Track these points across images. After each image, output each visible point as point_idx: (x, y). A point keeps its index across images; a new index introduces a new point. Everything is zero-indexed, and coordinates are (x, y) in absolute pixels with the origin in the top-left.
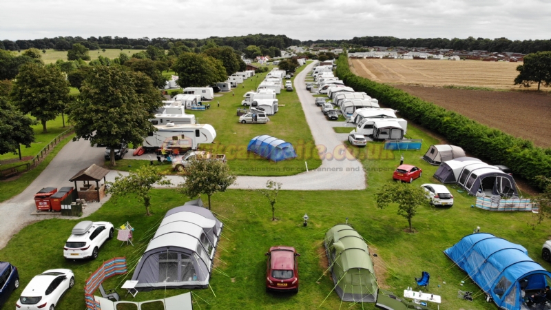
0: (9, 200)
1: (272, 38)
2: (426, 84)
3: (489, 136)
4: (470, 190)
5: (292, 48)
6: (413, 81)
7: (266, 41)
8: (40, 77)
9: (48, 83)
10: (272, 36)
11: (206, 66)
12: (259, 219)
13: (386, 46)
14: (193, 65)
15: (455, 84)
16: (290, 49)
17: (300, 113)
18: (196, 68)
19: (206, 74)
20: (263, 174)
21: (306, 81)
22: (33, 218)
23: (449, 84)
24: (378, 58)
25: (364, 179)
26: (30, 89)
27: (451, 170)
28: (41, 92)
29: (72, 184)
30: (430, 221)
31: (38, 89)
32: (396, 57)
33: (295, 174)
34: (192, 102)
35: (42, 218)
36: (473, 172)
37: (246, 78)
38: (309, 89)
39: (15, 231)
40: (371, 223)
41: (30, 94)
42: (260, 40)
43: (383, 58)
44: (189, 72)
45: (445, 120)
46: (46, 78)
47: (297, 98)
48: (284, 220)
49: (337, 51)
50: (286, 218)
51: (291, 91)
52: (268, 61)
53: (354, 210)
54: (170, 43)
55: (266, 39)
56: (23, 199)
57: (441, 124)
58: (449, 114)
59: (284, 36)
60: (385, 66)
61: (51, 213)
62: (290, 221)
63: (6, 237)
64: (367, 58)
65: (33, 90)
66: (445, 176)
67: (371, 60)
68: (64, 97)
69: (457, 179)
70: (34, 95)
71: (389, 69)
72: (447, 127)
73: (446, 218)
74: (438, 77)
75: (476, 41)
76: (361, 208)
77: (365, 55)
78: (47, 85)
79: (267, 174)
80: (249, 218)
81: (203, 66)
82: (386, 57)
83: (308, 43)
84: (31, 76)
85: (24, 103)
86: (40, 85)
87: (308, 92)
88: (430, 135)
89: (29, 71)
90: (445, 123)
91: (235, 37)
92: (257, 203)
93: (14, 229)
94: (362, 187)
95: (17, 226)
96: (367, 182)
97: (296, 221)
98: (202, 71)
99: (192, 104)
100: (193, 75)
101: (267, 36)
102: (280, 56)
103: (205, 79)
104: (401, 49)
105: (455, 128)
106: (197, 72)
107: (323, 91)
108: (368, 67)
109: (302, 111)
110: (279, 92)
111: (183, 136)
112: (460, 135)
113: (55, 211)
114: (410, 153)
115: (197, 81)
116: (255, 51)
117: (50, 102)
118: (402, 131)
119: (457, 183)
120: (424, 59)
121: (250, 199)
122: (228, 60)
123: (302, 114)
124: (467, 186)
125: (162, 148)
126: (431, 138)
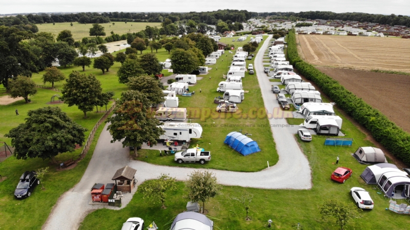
0: (72, 189)
1: (237, 13)
2: (357, 67)
3: (403, 140)
4: (386, 192)
5: (251, 20)
6: (347, 65)
7: (231, 16)
8: (82, 82)
9: (88, 86)
10: (236, 11)
11: (191, 59)
12: (237, 219)
13: (325, 19)
14: (183, 58)
15: (380, 68)
16: (250, 22)
17: (260, 102)
18: (184, 61)
19: (191, 64)
20: (237, 169)
21: (264, 62)
22: (91, 208)
23: (376, 68)
24: (319, 34)
25: (310, 178)
26: (76, 90)
27: (373, 175)
28: (84, 92)
29: (114, 182)
30: (356, 224)
31: (81, 90)
32: (333, 33)
33: (260, 170)
34: (182, 89)
35: (96, 208)
36: (389, 180)
37: (218, 57)
38: (266, 73)
39: (81, 220)
40: (315, 225)
41: (76, 94)
42: (227, 15)
43: (324, 34)
44: (180, 64)
45: (371, 120)
46: (87, 83)
47: (257, 83)
48: (255, 220)
49: (287, 25)
50: (256, 218)
51: (252, 74)
52: (233, 36)
53: (303, 211)
54: (161, 17)
55: (231, 14)
56: (82, 189)
57: (368, 122)
58: (374, 114)
59: (246, 11)
60: (325, 45)
61: (101, 203)
62: (258, 221)
63: (76, 225)
64: (310, 34)
65: (77, 91)
66: (369, 178)
67: (314, 35)
68: (98, 95)
69: (377, 182)
70: (78, 94)
71: (329, 49)
72: (372, 126)
73: (367, 221)
74: (367, 59)
75: (397, 18)
76: (308, 210)
77: (309, 30)
78: (87, 87)
79: (240, 170)
80: (230, 217)
81: (189, 59)
82: (325, 33)
83: (264, 15)
84: (77, 82)
85: (71, 100)
86: (82, 88)
87: (265, 74)
88: (359, 129)
89: (74, 77)
90: (371, 123)
91: (208, 12)
92: (234, 201)
93: (80, 217)
94: (308, 186)
95: (81, 214)
96: (312, 182)
97: (263, 222)
98: (189, 63)
99: (182, 91)
100: (182, 65)
101: (232, 11)
102: (243, 29)
103: (190, 68)
104: (338, 23)
105: (378, 129)
106: (185, 63)
107: (277, 76)
108: (312, 45)
109: (262, 99)
110: (244, 76)
111: (181, 133)
112: (382, 135)
113: (104, 202)
114: (343, 149)
115: (185, 69)
116: (224, 27)
117: (89, 99)
118: (338, 128)
119: (377, 184)
120: (355, 35)
121: (230, 196)
122: (206, 45)
123: (261, 103)
124: (384, 189)
125: (167, 140)
126: (359, 131)
